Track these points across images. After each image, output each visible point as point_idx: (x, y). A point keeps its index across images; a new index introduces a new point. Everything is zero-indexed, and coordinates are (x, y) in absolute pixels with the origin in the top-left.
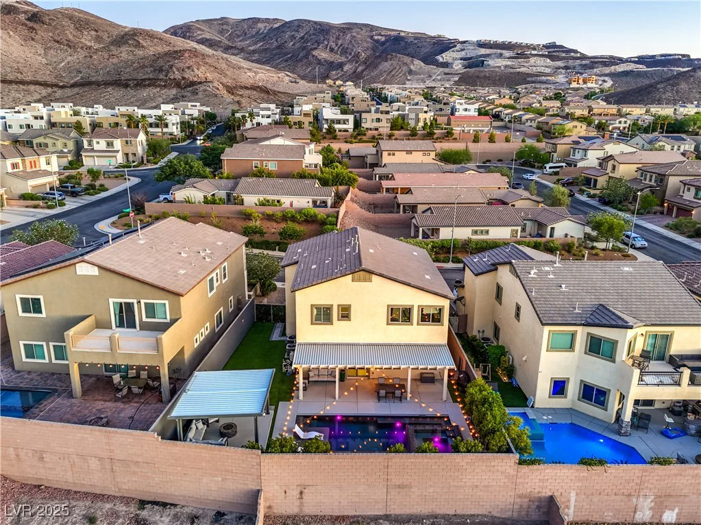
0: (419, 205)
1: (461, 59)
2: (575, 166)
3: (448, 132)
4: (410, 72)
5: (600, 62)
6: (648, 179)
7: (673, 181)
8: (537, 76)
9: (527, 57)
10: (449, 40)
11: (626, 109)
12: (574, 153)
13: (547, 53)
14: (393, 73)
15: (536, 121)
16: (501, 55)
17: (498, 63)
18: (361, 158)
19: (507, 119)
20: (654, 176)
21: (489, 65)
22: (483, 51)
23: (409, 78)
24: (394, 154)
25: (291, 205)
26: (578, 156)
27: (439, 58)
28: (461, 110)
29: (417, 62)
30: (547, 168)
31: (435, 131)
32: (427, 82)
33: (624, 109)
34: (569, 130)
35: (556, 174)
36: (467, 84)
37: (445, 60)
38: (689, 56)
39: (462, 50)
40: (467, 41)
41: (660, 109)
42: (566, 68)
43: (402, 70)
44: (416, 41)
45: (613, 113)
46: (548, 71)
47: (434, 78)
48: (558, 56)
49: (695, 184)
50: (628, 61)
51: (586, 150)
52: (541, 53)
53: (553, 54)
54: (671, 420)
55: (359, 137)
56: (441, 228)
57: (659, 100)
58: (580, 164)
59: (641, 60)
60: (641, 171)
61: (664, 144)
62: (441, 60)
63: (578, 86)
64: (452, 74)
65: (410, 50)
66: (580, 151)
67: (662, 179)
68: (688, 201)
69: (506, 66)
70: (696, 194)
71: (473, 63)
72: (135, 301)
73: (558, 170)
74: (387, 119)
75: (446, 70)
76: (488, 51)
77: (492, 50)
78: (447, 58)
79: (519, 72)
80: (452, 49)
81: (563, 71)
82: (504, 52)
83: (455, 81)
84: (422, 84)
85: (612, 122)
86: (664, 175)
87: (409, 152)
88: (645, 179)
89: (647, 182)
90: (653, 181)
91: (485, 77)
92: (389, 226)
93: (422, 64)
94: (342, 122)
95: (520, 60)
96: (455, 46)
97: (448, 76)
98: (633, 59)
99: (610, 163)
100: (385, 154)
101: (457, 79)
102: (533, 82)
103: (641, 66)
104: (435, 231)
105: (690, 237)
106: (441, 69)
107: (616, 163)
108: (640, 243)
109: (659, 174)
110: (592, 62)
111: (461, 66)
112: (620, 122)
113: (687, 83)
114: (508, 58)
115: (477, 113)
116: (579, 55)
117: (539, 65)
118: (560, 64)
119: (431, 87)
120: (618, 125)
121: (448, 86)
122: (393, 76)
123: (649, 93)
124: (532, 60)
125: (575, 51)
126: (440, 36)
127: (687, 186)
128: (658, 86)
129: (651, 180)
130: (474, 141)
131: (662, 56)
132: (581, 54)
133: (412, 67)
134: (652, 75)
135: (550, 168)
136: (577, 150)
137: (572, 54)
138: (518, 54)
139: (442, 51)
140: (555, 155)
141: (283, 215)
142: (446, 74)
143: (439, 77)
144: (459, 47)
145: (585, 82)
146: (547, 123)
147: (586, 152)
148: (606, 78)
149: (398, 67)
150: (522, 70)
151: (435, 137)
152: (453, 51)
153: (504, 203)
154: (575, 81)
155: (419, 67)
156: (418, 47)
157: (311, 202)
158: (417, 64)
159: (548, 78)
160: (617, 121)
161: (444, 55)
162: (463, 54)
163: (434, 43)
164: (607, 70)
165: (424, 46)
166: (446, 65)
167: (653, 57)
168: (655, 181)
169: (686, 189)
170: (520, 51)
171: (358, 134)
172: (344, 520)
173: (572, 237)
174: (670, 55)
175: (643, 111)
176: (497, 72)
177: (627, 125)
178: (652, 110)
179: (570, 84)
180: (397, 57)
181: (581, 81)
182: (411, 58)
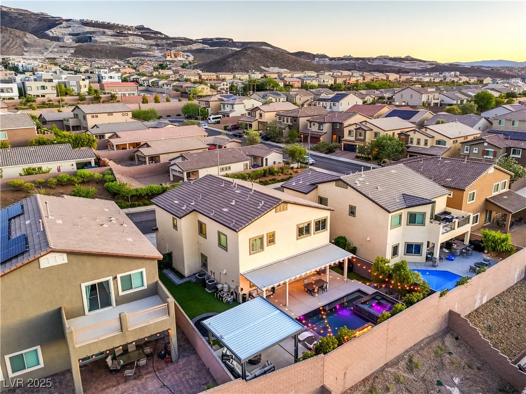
0: (160, 155)
1: (70, 34)
2: (228, 116)
3: (111, 96)
4: (26, 44)
5: (179, 42)
6: (285, 121)
7: (302, 121)
8: (139, 51)
9: (126, 35)
10: (53, 17)
11: (222, 76)
12: (224, 107)
13: (140, 33)
14: (8, 44)
15: (172, 85)
16: (104, 33)
17: (104, 39)
18: (59, 122)
19: (146, 85)
20: (289, 118)
21: (96, 41)
22: (88, 29)
23: (25, 50)
24: (97, 117)
25: (59, 170)
26: (228, 109)
27: (48, 32)
28: (107, 78)
29: (29, 35)
30: (211, 119)
31: (101, 96)
32: (46, 54)
33: (221, 76)
34: (200, 91)
35: (218, 123)
36: (83, 56)
37: (55, 35)
38: (232, 40)
39: (69, 27)
40: (71, 20)
41: (241, 75)
42: (157, 45)
43: (16, 43)
44: (21, 17)
45: (214, 78)
46: (144, 47)
47: (50, 50)
48: (149, 37)
49: (317, 121)
50: (196, 42)
51: (232, 105)
52: (135, 33)
53: (145, 34)
54: (447, 251)
55: (29, 104)
56: (200, 170)
57: (232, 70)
58: (231, 115)
59: (205, 41)
60: (278, 116)
61: (272, 98)
62: (51, 35)
63: (171, 59)
64: (67, 47)
65: (16, 24)
66: (229, 105)
67: (295, 119)
68: (316, 132)
69: (112, 42)
70: (319, 127)
71: (82, 38)
72: (111, 278)
73: (219, 119)
74: (52, 86)
75: (61, 44)
76: (92, 29)
77: (95, 29)
78: (57, 33)
79: (124, 48)
80: (59, 26)
81: (156, 48)
82: (106, 30)
83: (71, 53)
84: (40, 55)
85: (218, 85)
86: (297, 117)
87: (110, 114)
88: (284, 121)
89: (285, 123)
90: (289, 121)
91: (97, 50)
92: (143, 176)
93: (36, 38)
94: (5, 90)
95: (121, 38)
96: (62, 23)
97: (63, 49)
98: (199, 41)
99: (258, 113)
100: (89, 117)
101: (73, 51)
102: (138, 56)
103: (206, 46)
104: (196, 173)
105: (326, 153)
106: (56, 43)
107: (262, 112)
108: (311, 161)
109: (293, 117)
110: (174, 42)
111: (71, 40)
112: (224, 85)
113: (245, 58)
114: (111, 36)
115: (121, 80)
116: (163, 36)
117: (136, 42)
118: (151, 42)
119: (51, 58)
120: (222, 87)
121: (66, 57)
122: (8, 47)
123: (224, 64)
124: (131, 38)
125: (161, 34)
126: (42, 14)
127: (312, 123)
128: (229, 60)
129: (287, 121)
130: (143, 102)
131: (217, 39)
132: (165, 35)
133: (26, 40)
134: (216, 51)
135: (213, 119)
136: (226, 105)
137: (159, 35)
138: (117, 33)
139: (50, 27)
140: (209, 109)
141: (58, 180)
142: (60, 47)
143: (56, 50)
144: (64, 24)
145: (176, 57)
146: (181, 87)
147: (233, 106)
148: (189, 54)
149: (11, 40)
150: (126, 45)
151: (102, 100)
152: (60, 27)
153: (220, 147)
154: (168, 56)
155: (33, 40)
156: (25, 22)
157: (75, 165)
158: (30, 38)
159: (148, 52)
160: (222, 84)
161: (53, 30)
162: (70, 30)
163: (40, 20)
164: (186, 48)
165: (31, 22)
166: (57, 39)
167: (211, 39)
168: (291, 122)
169: (312, 125)
170: (120, 31)
171: (28, 101)
172: (369, 380)
173: (279, 163)
174: (221, 39)
175: (232, 77)
176: (106, 47)
177: (228, 87)
178: (236, 76)
179: (166, 57)
180: (7, 30)
181: (173, 56)
182: (22, 32)
